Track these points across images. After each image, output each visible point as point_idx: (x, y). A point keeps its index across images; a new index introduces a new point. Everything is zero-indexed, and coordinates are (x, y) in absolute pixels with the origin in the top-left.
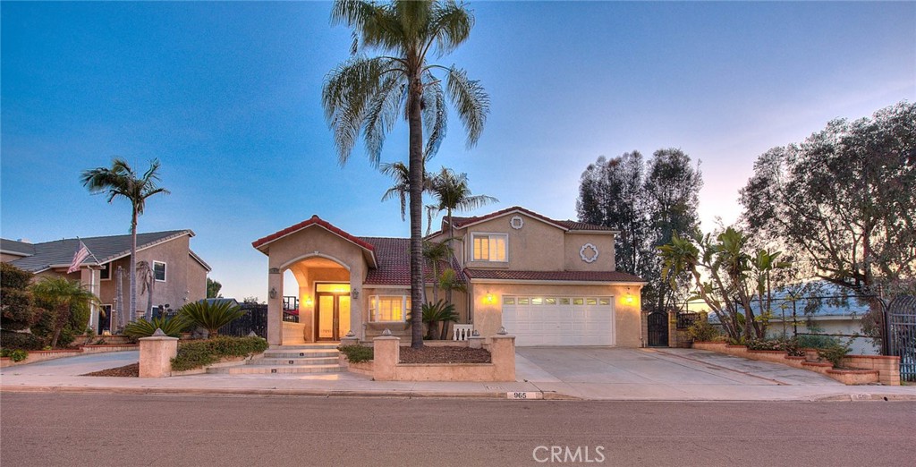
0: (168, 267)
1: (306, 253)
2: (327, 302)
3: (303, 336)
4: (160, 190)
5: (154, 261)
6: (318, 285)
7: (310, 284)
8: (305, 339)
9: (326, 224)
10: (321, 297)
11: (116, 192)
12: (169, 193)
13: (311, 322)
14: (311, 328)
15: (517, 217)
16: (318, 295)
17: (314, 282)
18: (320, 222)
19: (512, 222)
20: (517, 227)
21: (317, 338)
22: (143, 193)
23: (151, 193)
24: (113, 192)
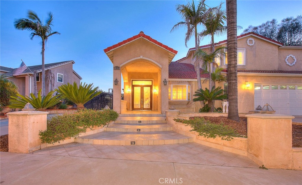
0: (64, 76)
1: (134, 57)
2: (137, 90)
3: (126, 107)
4: (55, 33)
5: (58, 73)
6: (133, 81)
7: (129, 81)
8: (127, 109)
9: (149, 38)
10: (135, 88)
11: (34, 34)
12: (60, 34)
13: (130, 100)
14: (130, 103)
15: (251, 39)
16: (133, 86)
17: (131, 80)
18: (144, 36)
19: (248, 42)
20: (251, 45)
21: (133, 109)
22: (47, 34)
23: (51, 34)
24: (33, 34)
